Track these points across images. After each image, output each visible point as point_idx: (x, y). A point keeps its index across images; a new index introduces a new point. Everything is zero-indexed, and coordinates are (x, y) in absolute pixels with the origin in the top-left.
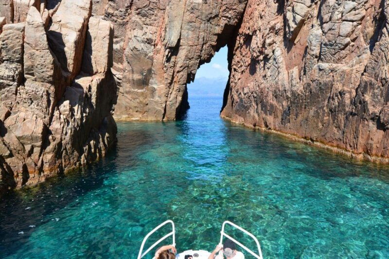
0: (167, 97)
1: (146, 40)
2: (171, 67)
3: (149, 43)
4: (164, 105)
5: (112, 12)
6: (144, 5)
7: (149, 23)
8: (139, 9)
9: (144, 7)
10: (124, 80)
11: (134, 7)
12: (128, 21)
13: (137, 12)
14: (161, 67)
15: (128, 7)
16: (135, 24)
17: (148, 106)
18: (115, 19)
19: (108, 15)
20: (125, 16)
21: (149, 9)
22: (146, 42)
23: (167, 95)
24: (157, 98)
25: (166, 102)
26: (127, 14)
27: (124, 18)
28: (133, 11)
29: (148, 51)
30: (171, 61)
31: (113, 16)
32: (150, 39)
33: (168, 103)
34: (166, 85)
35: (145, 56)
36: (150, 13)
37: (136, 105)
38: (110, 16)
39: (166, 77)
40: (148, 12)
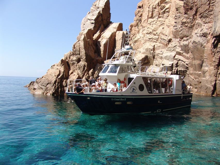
0: (216, 76)
1: (202, 34)
2: (218, 52)
3: (204, 36)
4: (213, 83)
5: (185, 21)
6: (205, 10)
7: (207, 22)
8: (201, 13)
9: (205, 11)
10: (189, 65)
11: (198, 13)
12: (194, 24)
13: (200, 16)
14: (210, 52)
15: (194, 15)
16: (198, 25)
17: (201, 84)
18: (186, 25)
19: (183, 23)
20: (193, 21)
21: (209, 12)
22: (202, 36)
23: (216, 75)
24: (208, 77)
25: (216, 81)
26: (194, 20)
27: (192, 23)
28: (198, 16)
29: (203, 43)
30: (218, 47)
31: (185, 23)
32: (205, 33)
33: (217, 82)
34: (214, 67)
35: (201, 46)
36: (209, 14)
37: (196, 83)
38: (184, 24)
39: (214, 60)
40: (208, 14)
